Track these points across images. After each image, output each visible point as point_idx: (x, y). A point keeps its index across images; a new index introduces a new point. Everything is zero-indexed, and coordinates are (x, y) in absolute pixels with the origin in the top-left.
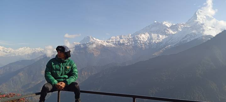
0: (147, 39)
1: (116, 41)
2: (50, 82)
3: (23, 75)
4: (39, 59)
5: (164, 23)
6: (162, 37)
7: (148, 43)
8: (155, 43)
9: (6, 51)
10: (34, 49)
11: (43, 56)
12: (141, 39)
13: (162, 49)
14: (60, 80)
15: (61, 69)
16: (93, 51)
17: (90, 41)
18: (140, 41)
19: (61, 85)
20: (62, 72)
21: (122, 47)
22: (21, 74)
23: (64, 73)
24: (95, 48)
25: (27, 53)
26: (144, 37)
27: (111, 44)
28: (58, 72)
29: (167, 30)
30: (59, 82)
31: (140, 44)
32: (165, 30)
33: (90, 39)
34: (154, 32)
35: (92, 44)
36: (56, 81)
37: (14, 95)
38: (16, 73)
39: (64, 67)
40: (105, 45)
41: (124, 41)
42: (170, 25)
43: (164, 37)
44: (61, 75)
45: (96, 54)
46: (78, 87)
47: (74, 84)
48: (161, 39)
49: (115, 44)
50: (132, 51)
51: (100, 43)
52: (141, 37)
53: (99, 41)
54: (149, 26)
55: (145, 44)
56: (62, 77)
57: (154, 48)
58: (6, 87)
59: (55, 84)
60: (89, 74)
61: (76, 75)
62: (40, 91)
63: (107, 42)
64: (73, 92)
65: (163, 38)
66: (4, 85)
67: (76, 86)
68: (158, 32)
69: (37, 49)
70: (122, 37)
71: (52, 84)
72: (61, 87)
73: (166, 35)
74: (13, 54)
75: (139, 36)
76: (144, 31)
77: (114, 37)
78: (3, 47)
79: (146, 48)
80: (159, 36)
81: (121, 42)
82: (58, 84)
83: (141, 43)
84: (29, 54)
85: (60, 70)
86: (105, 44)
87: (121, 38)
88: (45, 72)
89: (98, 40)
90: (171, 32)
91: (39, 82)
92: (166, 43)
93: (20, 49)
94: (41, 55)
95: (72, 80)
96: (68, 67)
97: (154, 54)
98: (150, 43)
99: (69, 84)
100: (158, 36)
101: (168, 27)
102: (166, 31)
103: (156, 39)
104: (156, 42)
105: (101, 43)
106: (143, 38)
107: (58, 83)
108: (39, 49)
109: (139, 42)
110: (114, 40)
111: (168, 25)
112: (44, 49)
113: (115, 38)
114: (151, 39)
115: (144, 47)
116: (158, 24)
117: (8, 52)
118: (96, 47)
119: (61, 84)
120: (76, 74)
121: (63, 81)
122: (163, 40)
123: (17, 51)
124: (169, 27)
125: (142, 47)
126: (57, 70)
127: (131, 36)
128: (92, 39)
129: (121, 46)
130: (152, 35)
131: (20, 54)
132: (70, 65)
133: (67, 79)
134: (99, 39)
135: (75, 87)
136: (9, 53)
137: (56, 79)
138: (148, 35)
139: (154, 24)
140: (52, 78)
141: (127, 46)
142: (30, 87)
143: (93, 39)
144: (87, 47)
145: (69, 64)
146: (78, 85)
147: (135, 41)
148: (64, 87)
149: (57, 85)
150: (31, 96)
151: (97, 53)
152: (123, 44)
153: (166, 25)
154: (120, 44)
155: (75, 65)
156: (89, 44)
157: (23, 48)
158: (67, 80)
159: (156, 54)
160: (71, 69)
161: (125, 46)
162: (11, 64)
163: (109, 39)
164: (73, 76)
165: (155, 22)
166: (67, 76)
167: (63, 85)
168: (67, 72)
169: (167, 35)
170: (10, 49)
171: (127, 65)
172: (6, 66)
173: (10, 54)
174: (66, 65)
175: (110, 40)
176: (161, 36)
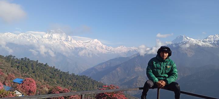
1: (214, 41)
2: (151, 79)
3: (120, 70)
4: (133, 57)
9: (108, 49)
10: (129, 48)
14: (160, 78)
15: (162, 68)
16: (186, 51)
17: (183, 41)
19: (161, 84)
20: (163, 71)
22: (118, 69)
23: (164, 72)
24: (188, 48)
25: (123, 51)
27: (208, 44)
28: (159, 71)
30: (159, 80)
33: (183, 38)
35: (186, 43)
36: (157, 79)
37: (114, 86)
38: (115, 68)
39: (164, 66)
40: (201, 45)
44: (162, 74)
46: (179, 87)
47: (174, 84)
49: (214, 44)
51: (194, 42)
53: (194, 41)
56: (163, 76)
58: (107, 79)
59: (156, 82)
60: (182, 75)
62: (143, 87)
63: (203, 41)
64: (174, 92)
66: (105, 77)
67: (176, 85)
69: (132, 48)
71: (153, 82)
72: (161, 85)
74: (113, 52)
77: (212, 36)
78: (105, 46)
82: (159, 82)
84: (125, 52)
85: (160, 69)
88: (147, 70)
89: (192, 39)
91: (133, 78)
93: (119, 47)
94: (135, 53)
95: (172, 80)
96: (168, 67)
99: (169, 83)
105: (196, 43)
107: (159, 81)
108: (133, 48)
110: (212, 40)
112: (138, 48)
117: (109, 50)
118: (190, 47)
119: (162, 82)
120: (176, 74)
121: (164, 80)
123: (116, 49)
126: (158, 68)
128: (185, 39)
131: (118, 52)
132: (170, 65)
133: (167, 78)
134: (194, 39)
135: (176, 87)
137: (156, 77)
140: (153, 76)
142: (125, 81)
143: (187, 39)
144: (179, 47)
145: (169, 63)
146: (179, 85)
148: (164, 86)
149: (157, 83)
150: (135, 89)
151: (191, 53)
155: (175, 65)
156: (181, 44)
158: (168, 79)
160: (171, 68)
163: (206, 38)
164: (174, 75)
166: (167, 76)
167: (163, 83)
168: (167, 71)
170: (111, 48)
173: (111, 51)
174: (167, 64)
175: (208, 40)
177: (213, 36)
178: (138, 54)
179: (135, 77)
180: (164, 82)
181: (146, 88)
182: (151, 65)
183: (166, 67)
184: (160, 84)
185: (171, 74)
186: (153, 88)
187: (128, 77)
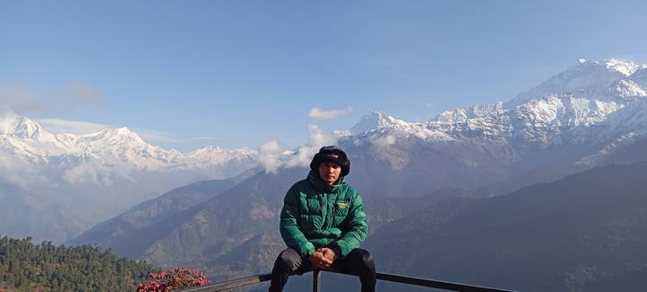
0: (555, 115)
1: (455, 125)
2: (293, 245)
3: (205, 221)
4: (245, 177)
5: (609, 64)
6: (605, 108)
7: (560, 128)
8: (583, 126)
9: (164, 157)
10: (231, 151)
11: (256, 169)
12: (534, 114)
13: (609, 147)
14: (320, 241)
15: (324, 210)
16: (387, 155)
17: (380, 127)
18: (533, 123)
20: (327, 218)
21: (475, 142)
22: (200, 217)
23: (330, 222)
24: (393, 146)
25: (214, 162)
26: (546, 110)
27: (440, 133)
28: (316, 219)
29: (622, 86)
30: (318, 246)
31: (532, 130)
32: (615, 84)
33: (379, 119)
34: (578, 94)
35: (386, 133)
36: (310, 246)
37: (186, 272)
38: (190, 214)
39: (331, 205)
40: (424, 137)
41: (480, 123)
42: (631, 68)
43: (613, 107)
44: (324, 228)
45: (399, 162)
46: (372, 262)
48: (603, 115)
49: (453, 133)
50: (507, 152)
51: (407, 130)
52: (536, 111)
53: (405, 126)
54: (561, 76)
55: (550, 131)
56: (326, 232)
57: (579, 142)
58: (164, 251)
59: (308, 254)
60: (379, 220)
61: (362, 228)
63: (428, 127)
64: (358, 277)
65: (610, 112)
66: (159, 245)
67: (364, 259)
68: (591, 93)
69: (239, 151)
70: (476, 111)
71: (300, 253)
72: (323, 262)
73: (618, 100)
74: (181, 165)
75: (529, 106)
76: (544, 92)
77: (449, 113)
78: (157, 147)
79: (553, 144)
80: (596, 105)
81: (472, 125)
82: (315, 254)
83: (535, 128)
84: (219, 165)
85: (320, 214)
86: (423, 133)
87: (471, 115)
88: (282, 217)
89: (402, 123)
90: (636, 90)
91: (247, 239)
92: (617, 127)
93: (199, 151)
94: (250, 166)
95: (352, 243)
96: (342, 205)
97: (579, 163)
98: (564, 128)
99: (345, 253)
100: (593, 106)
101: (624, 77)
102: (619, 89)
103: (585, 114)
104: (587, 124)
105: (411, 132)
106: (543, 113)
107: (316, 250)
108: (244, 152)
109: (529, 124)
110: (450, 122)
111: (626, 68)
113: (452, 116)
114: (570, 114)
115: (544, 139)
116: (590, 68)
117: (169, 159)
118: (396, 142)
119: (324, 253)
120: (361, 225)
121: (328, 246)
122: (608, 116)
123: (190, 157)
124: (628, 74)
125: (541, 142)
126: (312, 212)
127: (503, 108)
128: (384, 121)
129: (474, 139)
130: (573, 101)
131: (198, 165)
132: (347, 199)
133: (340, 238)
134: (405, 121)
135: (363, 262)
136: (172, 162)
137: (309, 237)
138: (557, 102)
139: (578, 67)
140: (300, 235)
141: (492, 137)
142: (223, 253)
143: (389, 121)
144: (370, 144)
145: (343, 196)
146: (371, 257)
147: (517, 122)
148: (331, 262)
149: (312, 256)
151: (401, 159)
152: (479, 132)
153: (619, 69)
154: (470, 133)
155: (359, 201)
156: (375, 135)
157: (204, 149)
158: (340, 242)
159: (587, 162)
160: (350, 209)
161: (485, 138)
162: (177, 190)
163: (436, 120)
164: (356, 230)
165: (582, 61)
166: (338, 232)
167: (329, 256)
168: (340, 219)
169: (624, 101)
170: (173, 153)
171: (492, 195)
172: (165, 196)
173: (174, 164)
174: (337, 199)
175: (439, 122)
176: (600, 105)
177: (451, 113)
178: (259, 167)
179: (252, 236)
180: (330, 252)
181: (281, 272)
182: (292, 201)
183: (336, 206)
184: (320, 259)
185: (349, 225)
186: (300, 271)
187: (231, 240)
